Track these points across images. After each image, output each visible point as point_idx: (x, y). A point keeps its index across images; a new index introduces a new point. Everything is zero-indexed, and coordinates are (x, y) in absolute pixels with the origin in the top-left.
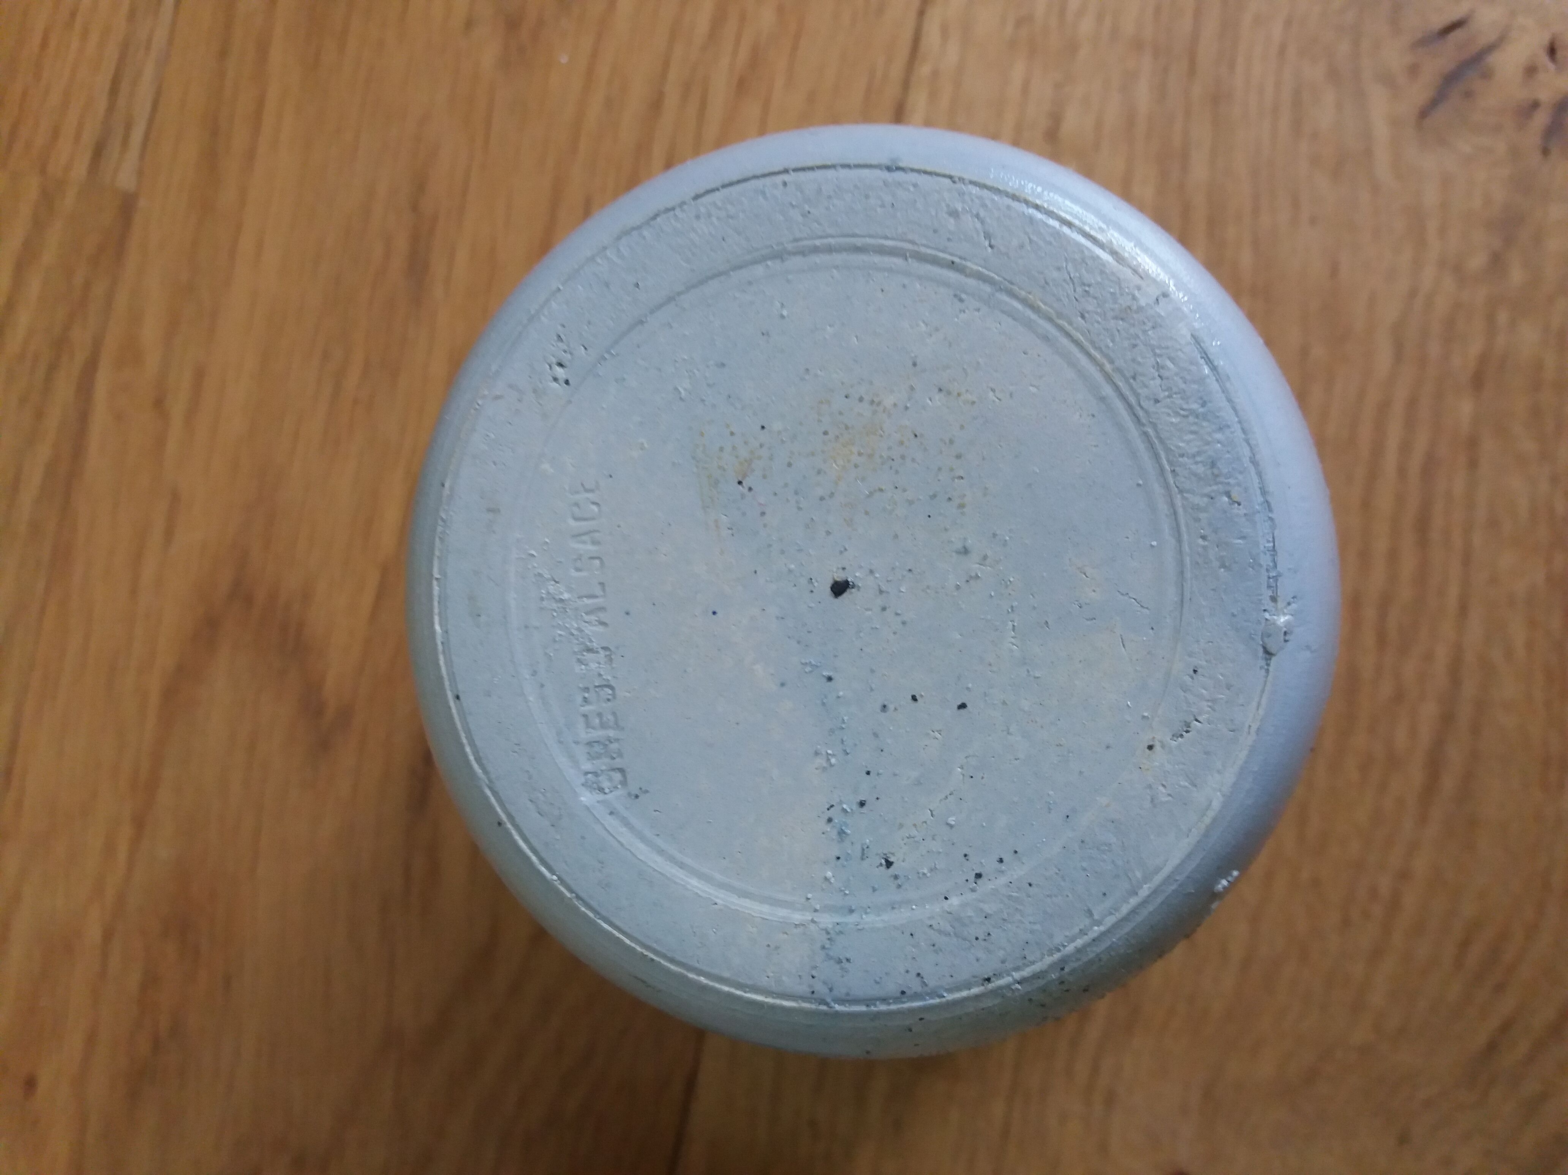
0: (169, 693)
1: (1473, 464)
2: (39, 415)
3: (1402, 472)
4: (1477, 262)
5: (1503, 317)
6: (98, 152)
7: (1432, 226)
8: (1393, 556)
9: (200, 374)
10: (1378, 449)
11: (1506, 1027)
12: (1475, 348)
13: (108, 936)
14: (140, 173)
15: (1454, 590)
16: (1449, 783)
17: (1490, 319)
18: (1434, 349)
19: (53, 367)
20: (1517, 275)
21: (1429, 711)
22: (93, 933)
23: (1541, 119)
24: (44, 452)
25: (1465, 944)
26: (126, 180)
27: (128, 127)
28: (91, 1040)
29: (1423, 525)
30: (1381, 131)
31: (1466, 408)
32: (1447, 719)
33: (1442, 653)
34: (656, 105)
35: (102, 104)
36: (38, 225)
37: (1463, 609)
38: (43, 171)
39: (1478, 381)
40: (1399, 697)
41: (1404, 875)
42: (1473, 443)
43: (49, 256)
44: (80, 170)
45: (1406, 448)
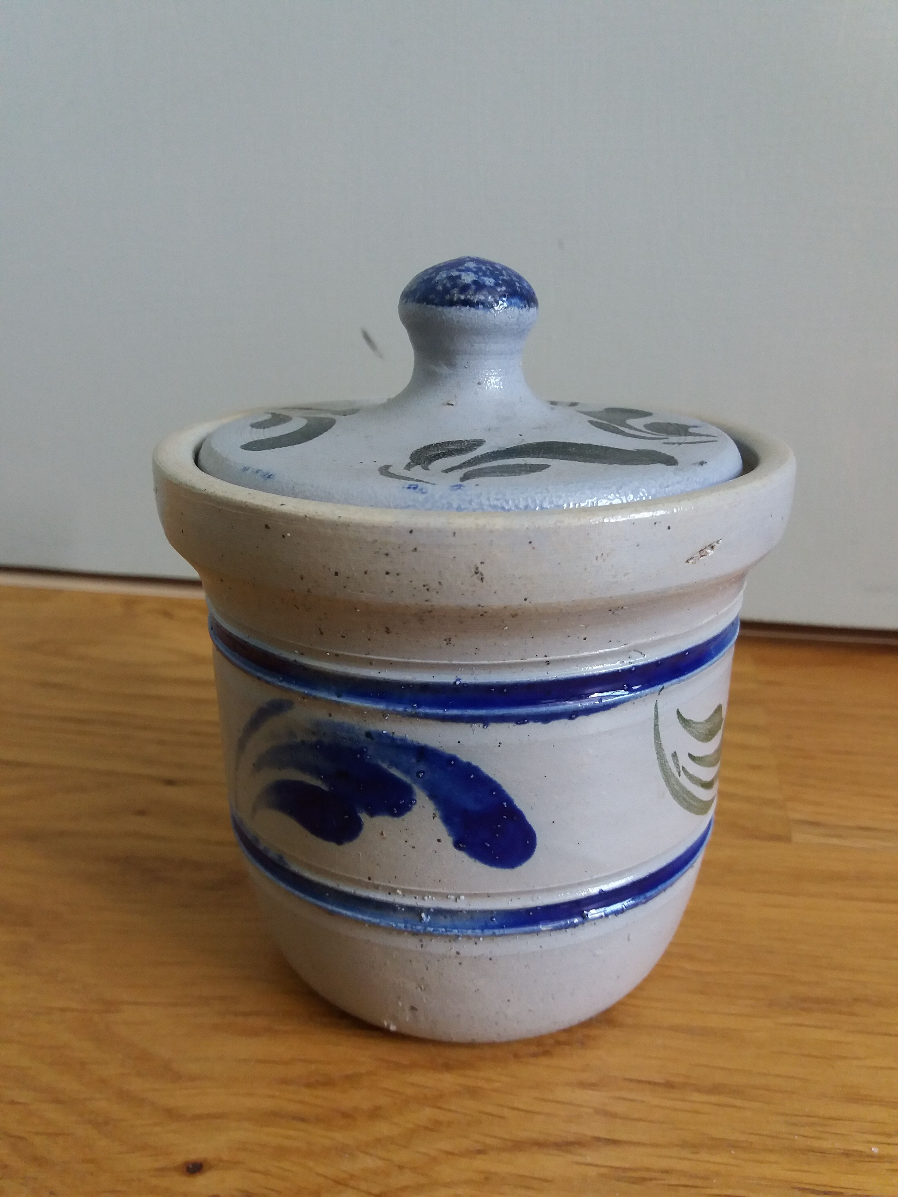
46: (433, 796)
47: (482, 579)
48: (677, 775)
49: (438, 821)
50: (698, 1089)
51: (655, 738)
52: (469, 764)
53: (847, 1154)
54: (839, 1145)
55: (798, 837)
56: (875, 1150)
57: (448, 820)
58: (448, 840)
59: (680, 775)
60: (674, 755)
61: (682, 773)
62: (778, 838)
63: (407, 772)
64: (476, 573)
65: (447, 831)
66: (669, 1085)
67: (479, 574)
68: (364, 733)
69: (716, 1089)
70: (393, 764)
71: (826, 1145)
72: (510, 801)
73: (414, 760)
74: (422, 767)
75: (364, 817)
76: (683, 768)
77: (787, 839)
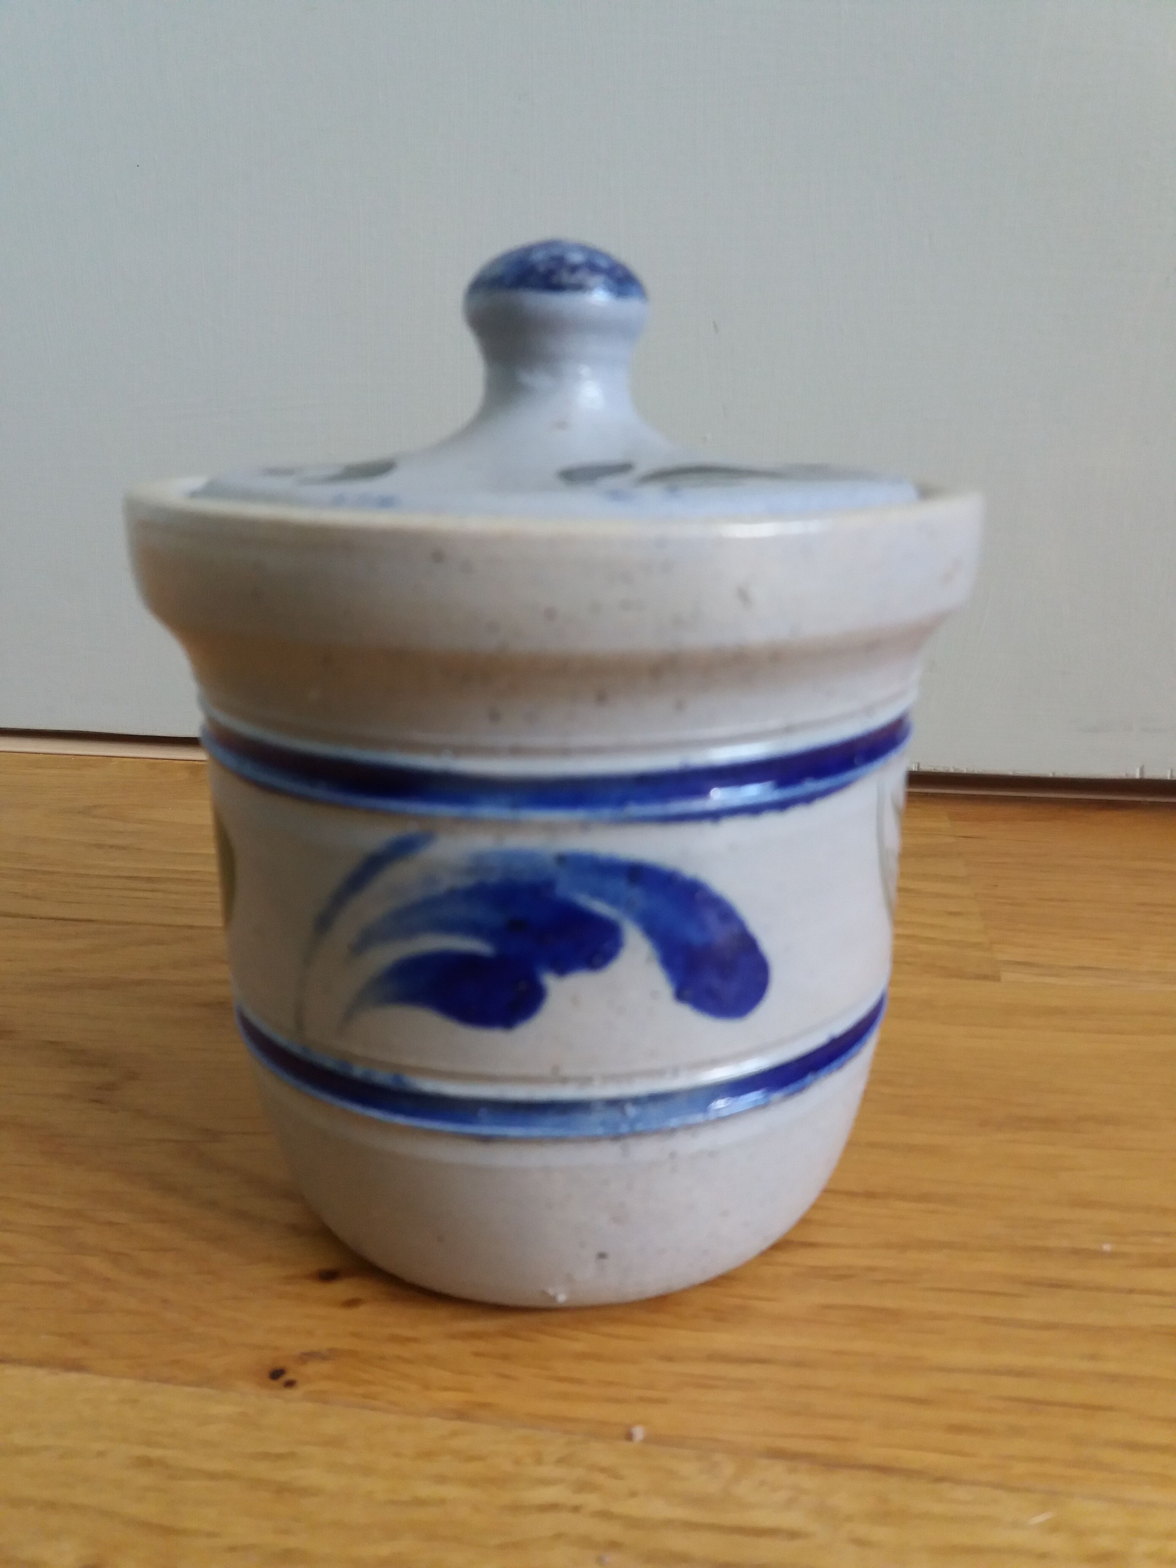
46: (648, 931)
50: (903, 1197)
52: (693, 880)
53: (1076, 1252)
54: (1065, 1243)
55: (1008, 976)
56: (1107, 1247)
57: (667, 962)
62: (985, 977)
63: (614, 903)
65: (666, 979)
66: (870, 1195)
69: (923, 1198)
70: (594, 895)
71: (1052, 1243)
73: (623, 885)
74: (634, 893)
75: (549, 980)
77: (996, 978)
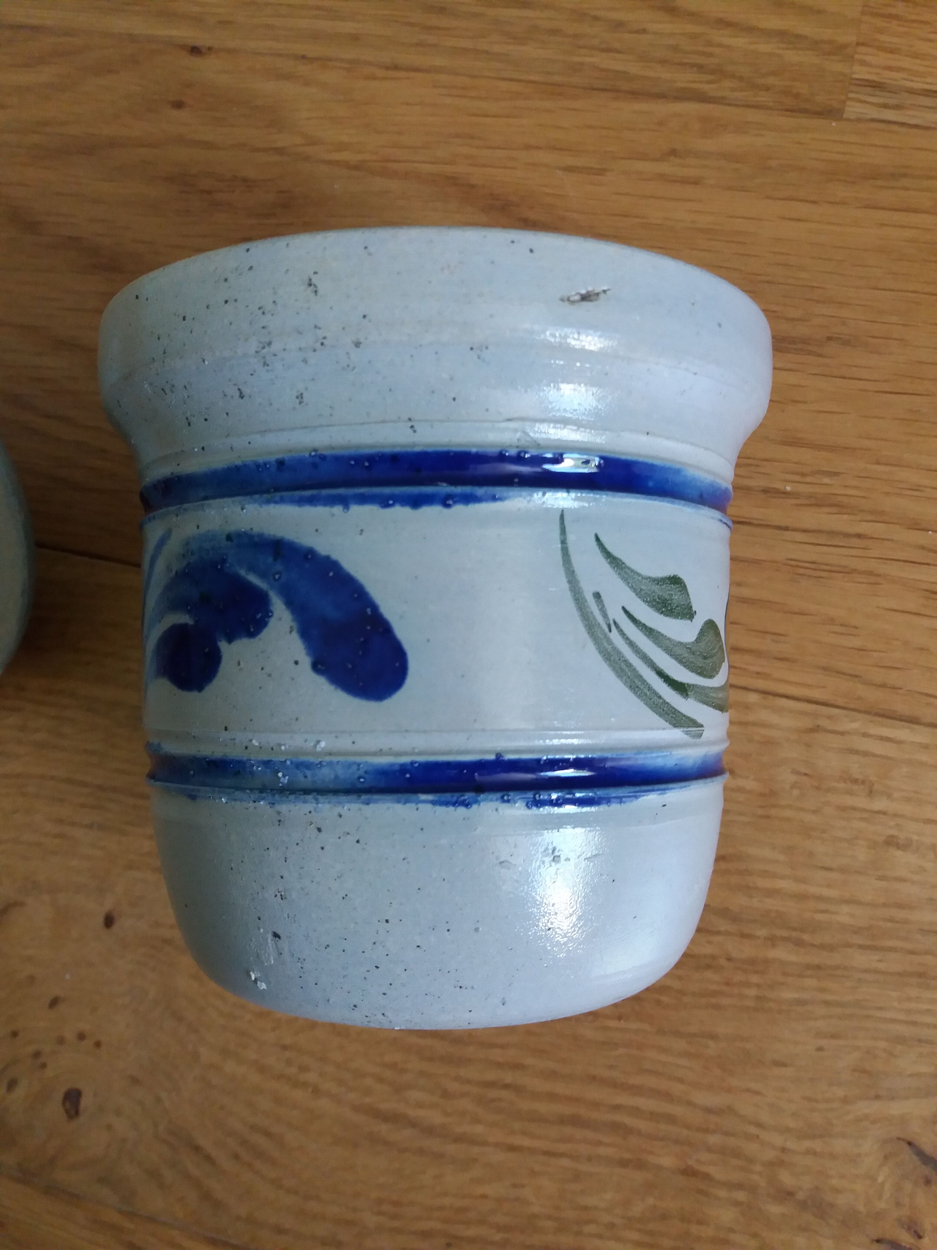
0: (453, 180)
1: (623, 1163)
2: (663, 62)
3: (617, 1108)
4: (786, 1178)
5: (741, 1196)
6: (876, 86)
7: (817, 1145)
8: (552, 1097)
9: (696, 182)
10: (637, 1090)
11: (209, 1158)
12: (716, 1172)
13: (279, 151)
14: (859, 120)
15: (526, 1142)
16: (383, 1129)
17: (740, 1186)
18: (714, 1139)
19: (700, 68)
20: (775, 1209)
21: (436, 1118)
22: (283, 140)
23: (905, 1238)
24: (634, 69)
25: (267, 1134)
26: (853, 110)
27: (897, 107)
28: (209, 146)
29: (575, 1121)
30: (896, 1109)
31: (667, 1161)
32: (430, 1131)
33: (479, 1129)
34: (916, 526)
35: (918, 85)
36: (816, 45)
37: (512, 1148)
38: (858, 44)
39: (689, 1172)
40: (446, 1094)
41: (317, 1092)
42: (641, 1165)
43: (792, 56)
44: (861, 73)
45: (636, 1112)
46: (290, 604)
47: (316, 292)
48: (607, 630)
49: (295, 636)
51: (564, 561)
52: (327, 558)
57: (305, 634)
58: (306, 661)
59: (610, 631)
60: (597, 596)
61: (613, 627)
63: (263, 575)
64: (310, 285)
65: (305, 649)
67: (313, 286)
68: (224, 537)
70: (252, 569)
72: (375, 608)
73: (270, 560)
74: (279, 567)
75: (223, 645)
76: (615, 623)
